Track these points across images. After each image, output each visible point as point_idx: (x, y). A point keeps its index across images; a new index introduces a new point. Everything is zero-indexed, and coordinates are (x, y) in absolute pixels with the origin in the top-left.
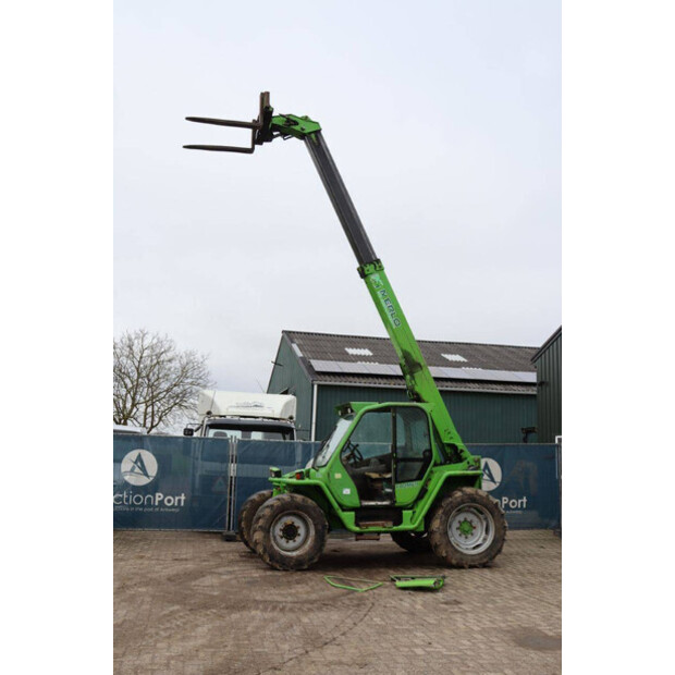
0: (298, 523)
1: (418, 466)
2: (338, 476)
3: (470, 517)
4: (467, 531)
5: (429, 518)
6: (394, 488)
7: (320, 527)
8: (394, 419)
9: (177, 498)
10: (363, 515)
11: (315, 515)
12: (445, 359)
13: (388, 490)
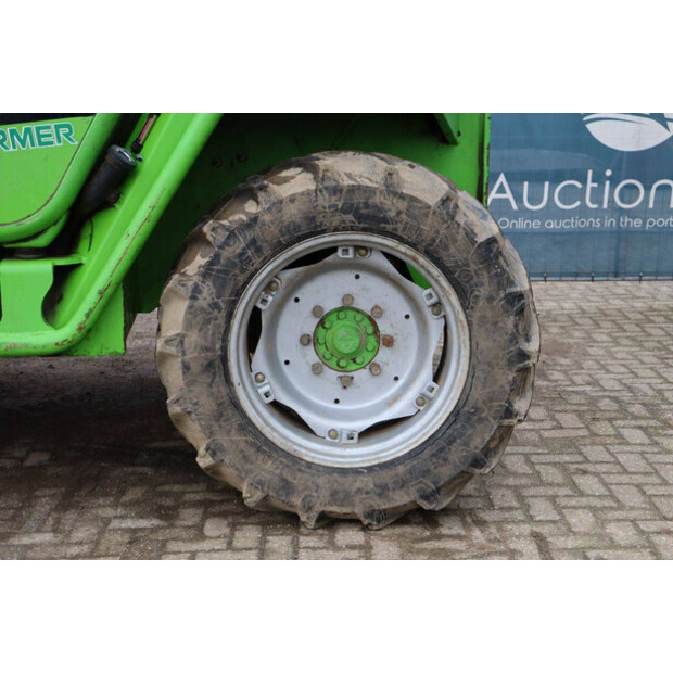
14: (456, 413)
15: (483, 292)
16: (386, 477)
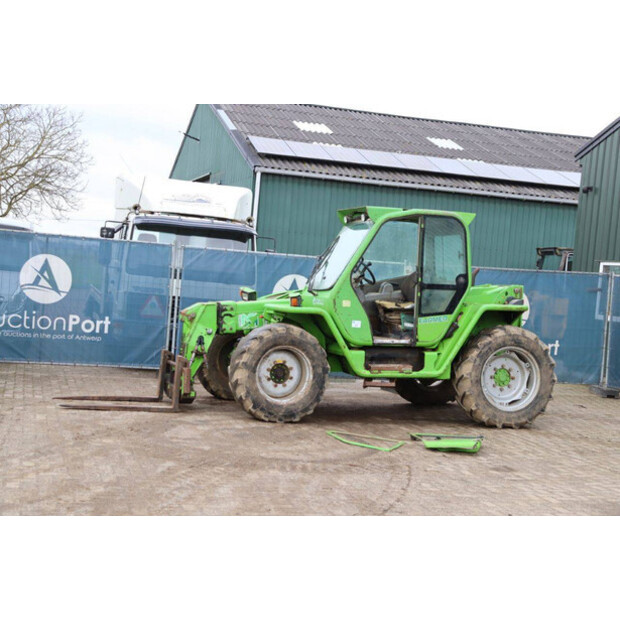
0: (291, 362)
1: (449, 295)
2: (346, 303)
3: (509, 364)
4: (504, 380)
5: (457, 362)
6: (415, 323)
7: (320, 370)
8: (423, 231)
9: (99, 323)
10: (375, 354)
11: (315, 355)
12: (432, 145)
13: (409, 325)
14: (537, 397)
15: (545, 363)
16: (520, 414)
